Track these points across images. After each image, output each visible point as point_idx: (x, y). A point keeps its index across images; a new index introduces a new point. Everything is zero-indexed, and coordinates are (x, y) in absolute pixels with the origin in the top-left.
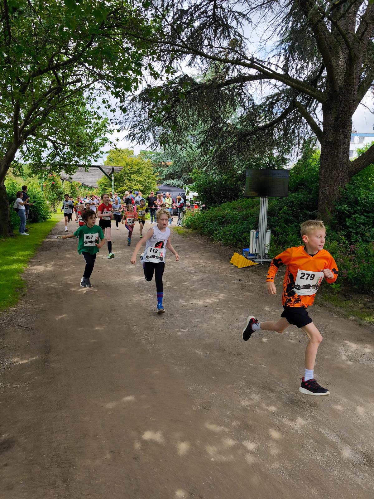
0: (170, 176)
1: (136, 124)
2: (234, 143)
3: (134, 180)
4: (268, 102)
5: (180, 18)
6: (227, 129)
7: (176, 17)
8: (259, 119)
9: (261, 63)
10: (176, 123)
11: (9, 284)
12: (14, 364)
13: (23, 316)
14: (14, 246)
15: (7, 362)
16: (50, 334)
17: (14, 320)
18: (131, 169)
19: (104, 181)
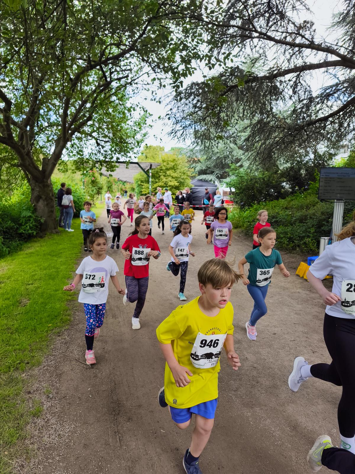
0: (202, 172)
3: (170, 175)
4: (325, 93)
10: (219, 118)
11: (59, 294)
12: (76, 433)
13: (79, 344)
14: (61, 244)
15: (67, 427)
16: (114, 376)
17: (70, 350)
18: (167, 166)
19: (140, 177)
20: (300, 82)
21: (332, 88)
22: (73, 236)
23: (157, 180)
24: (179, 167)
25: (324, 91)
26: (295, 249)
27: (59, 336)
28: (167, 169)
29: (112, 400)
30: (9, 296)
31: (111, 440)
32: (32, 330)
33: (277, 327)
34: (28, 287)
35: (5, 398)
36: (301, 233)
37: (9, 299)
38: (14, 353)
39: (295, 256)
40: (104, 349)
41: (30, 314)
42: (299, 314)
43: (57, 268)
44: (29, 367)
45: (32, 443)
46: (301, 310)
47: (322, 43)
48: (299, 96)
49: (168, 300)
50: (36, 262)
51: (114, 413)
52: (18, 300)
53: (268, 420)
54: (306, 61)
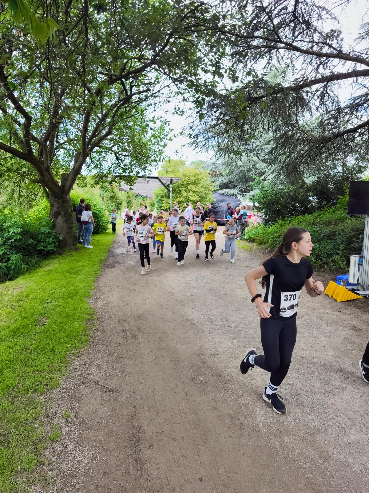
0: (224, 186)
3: (191, 191)
11: (78, 313)
12: (96, 460)
13: (99, 365)
14: (79, 261)
15: (86, 454)
16: (134, 400)
17: (89, 372)
18: (188, 181)
19: (161, 192)
20: (327, 93)
21: (362, 98)
22: (92, 253)
23: (178, 195)
24: (201, 182)
25: (352, 102)
26: (323, 267)
27: (78, 357)
28: (188, 184)
29: (132, 426)
30: (27, 315)
31: (131, 468)
32: (51, 351)
33: (305, 350)
34: (46, 305)
35: (23, 422)
36: (330, 250)
37: (27, 318)
38: (32, 375)
39: (323, 274)
40: (124, 371)
41: (48, 334)
42: (329, 337)
43: (77, 286)
44: (48, 389)
45: (51, 470)
46: (330, 333)
47: (350, 53)
48: (326, 107)
49: (189, 320)
50: (55, 280)
51: (134, 439)
52: (37, 319)
53: (297, 450)
54: (334, 71)
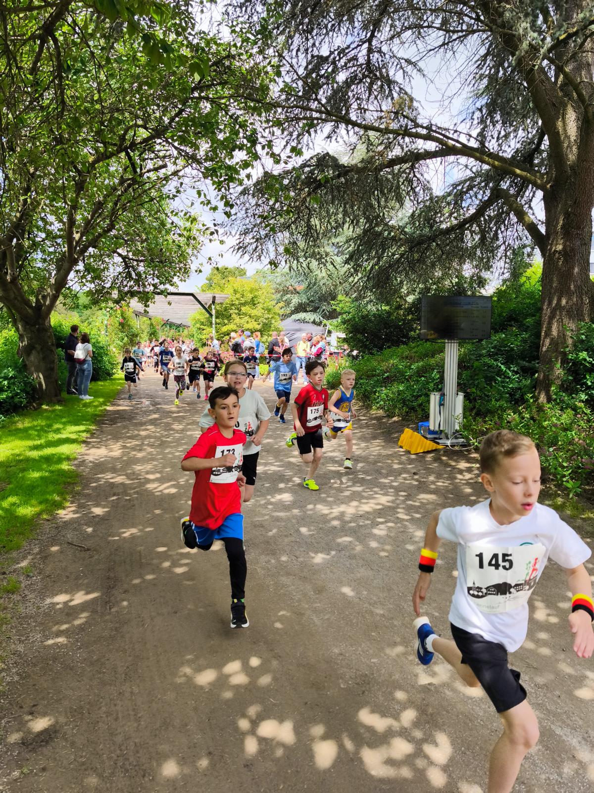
0: (301, 308)
1: (248, 229)
2: (402, 255)
3: (245, 314)
4: (455, 190)
5: (317, 68)
6: (389, 234)
7: (310, 67)
8: (441, 217)
9: (443, 132)
10: (309, 227)
11: (54, 476)
12: (59, 605)
13: (75, 528)
16: (115, 557)
17: (61, 535)
18: (241, 299)
20: (415, 176)
21: (465, 183)
23: (226, 321)
24: (261, 300)
29: (108, 577)
51: (108, 587)
